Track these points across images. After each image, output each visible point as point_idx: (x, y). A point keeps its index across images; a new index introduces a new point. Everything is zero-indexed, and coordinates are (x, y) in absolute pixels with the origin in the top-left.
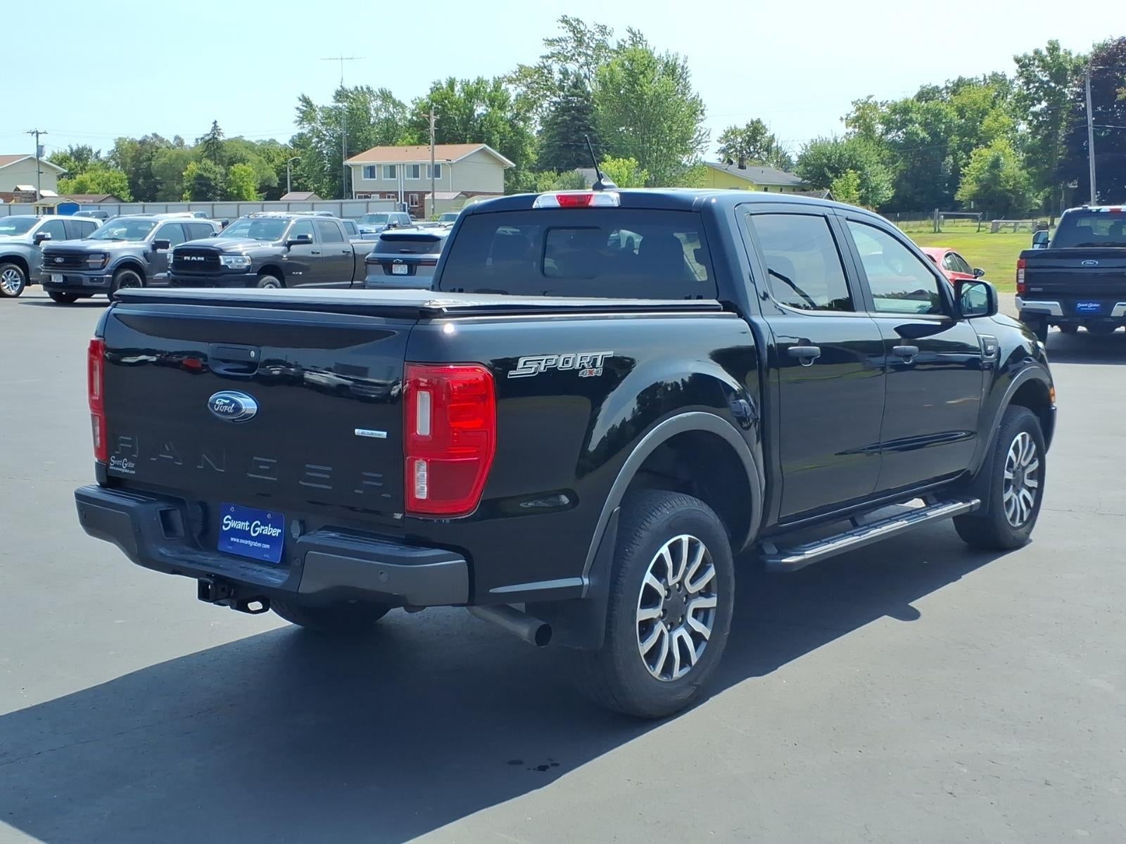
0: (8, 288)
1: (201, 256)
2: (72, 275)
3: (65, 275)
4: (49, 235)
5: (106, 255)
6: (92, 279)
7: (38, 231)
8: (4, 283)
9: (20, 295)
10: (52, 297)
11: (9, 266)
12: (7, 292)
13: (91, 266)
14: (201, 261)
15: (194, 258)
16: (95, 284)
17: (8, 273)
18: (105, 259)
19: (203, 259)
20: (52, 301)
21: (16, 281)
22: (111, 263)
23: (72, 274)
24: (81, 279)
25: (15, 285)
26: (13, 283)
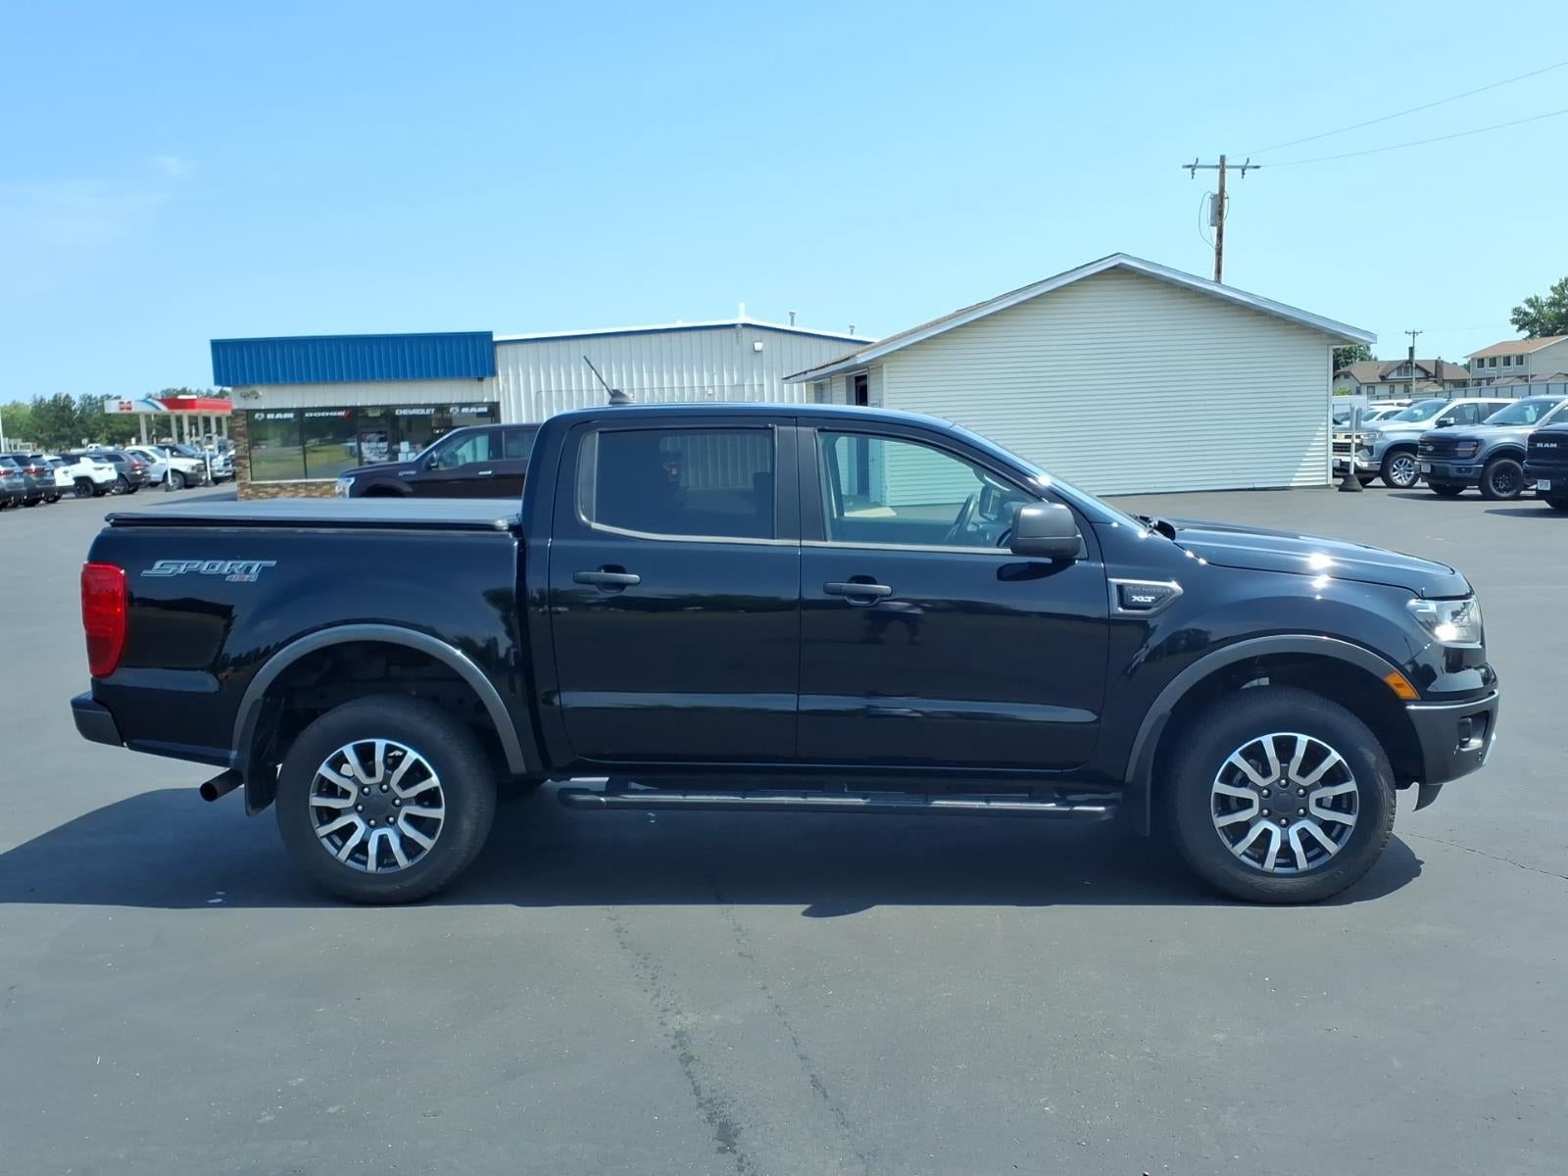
0: (1400, 478)
1: (1554, 442)
2: (1441, 465)
3: (1435, 465)
4: (1452, 420)
5: (1478, 442)
6: (1459, 470)
7: (1442, 417)
8: (1395, 473)
9: (1416, 485)
10: (1432, 487)
11: (1401, 455)
12: (1399, 482)
13: (1459, 455)
14: (1554, 448)
15: (1547, 445)
16: (1461, 475)
17: (1401, 462)
18: (1477, 446)
19: (1555, 445)
20: (1432, 492)
21: (1411, 471)
22: (1482, 452)
23: (1440, 463)
24: (1447, 469)
25: (1409, 475)
26: (1406, 473)
